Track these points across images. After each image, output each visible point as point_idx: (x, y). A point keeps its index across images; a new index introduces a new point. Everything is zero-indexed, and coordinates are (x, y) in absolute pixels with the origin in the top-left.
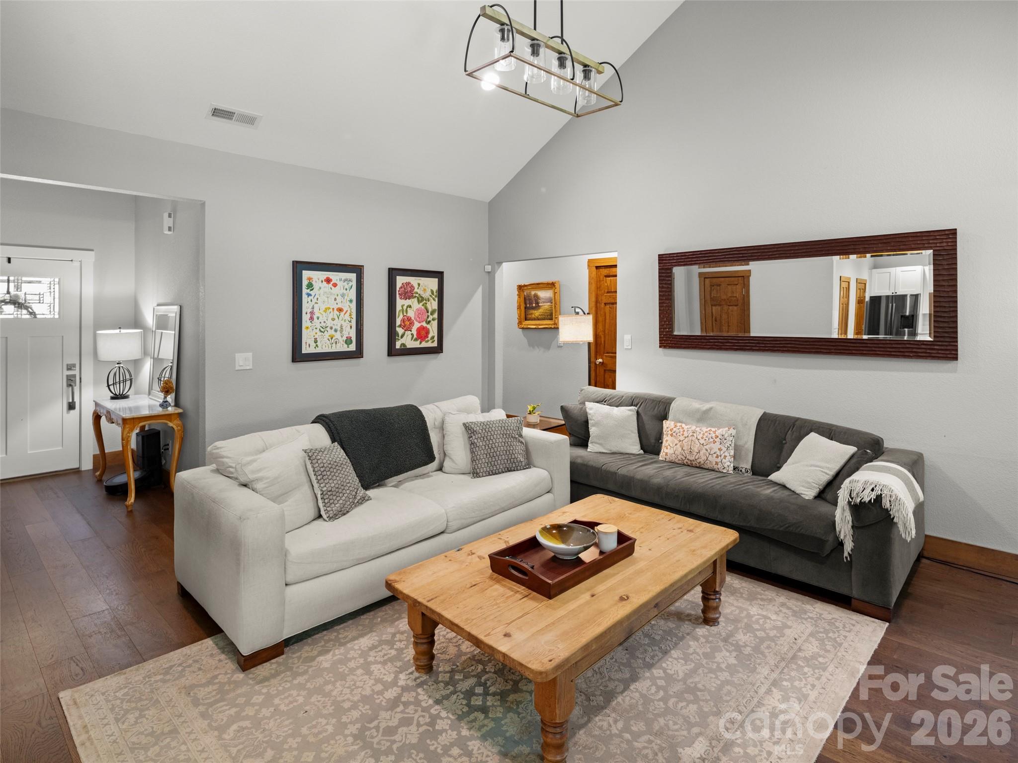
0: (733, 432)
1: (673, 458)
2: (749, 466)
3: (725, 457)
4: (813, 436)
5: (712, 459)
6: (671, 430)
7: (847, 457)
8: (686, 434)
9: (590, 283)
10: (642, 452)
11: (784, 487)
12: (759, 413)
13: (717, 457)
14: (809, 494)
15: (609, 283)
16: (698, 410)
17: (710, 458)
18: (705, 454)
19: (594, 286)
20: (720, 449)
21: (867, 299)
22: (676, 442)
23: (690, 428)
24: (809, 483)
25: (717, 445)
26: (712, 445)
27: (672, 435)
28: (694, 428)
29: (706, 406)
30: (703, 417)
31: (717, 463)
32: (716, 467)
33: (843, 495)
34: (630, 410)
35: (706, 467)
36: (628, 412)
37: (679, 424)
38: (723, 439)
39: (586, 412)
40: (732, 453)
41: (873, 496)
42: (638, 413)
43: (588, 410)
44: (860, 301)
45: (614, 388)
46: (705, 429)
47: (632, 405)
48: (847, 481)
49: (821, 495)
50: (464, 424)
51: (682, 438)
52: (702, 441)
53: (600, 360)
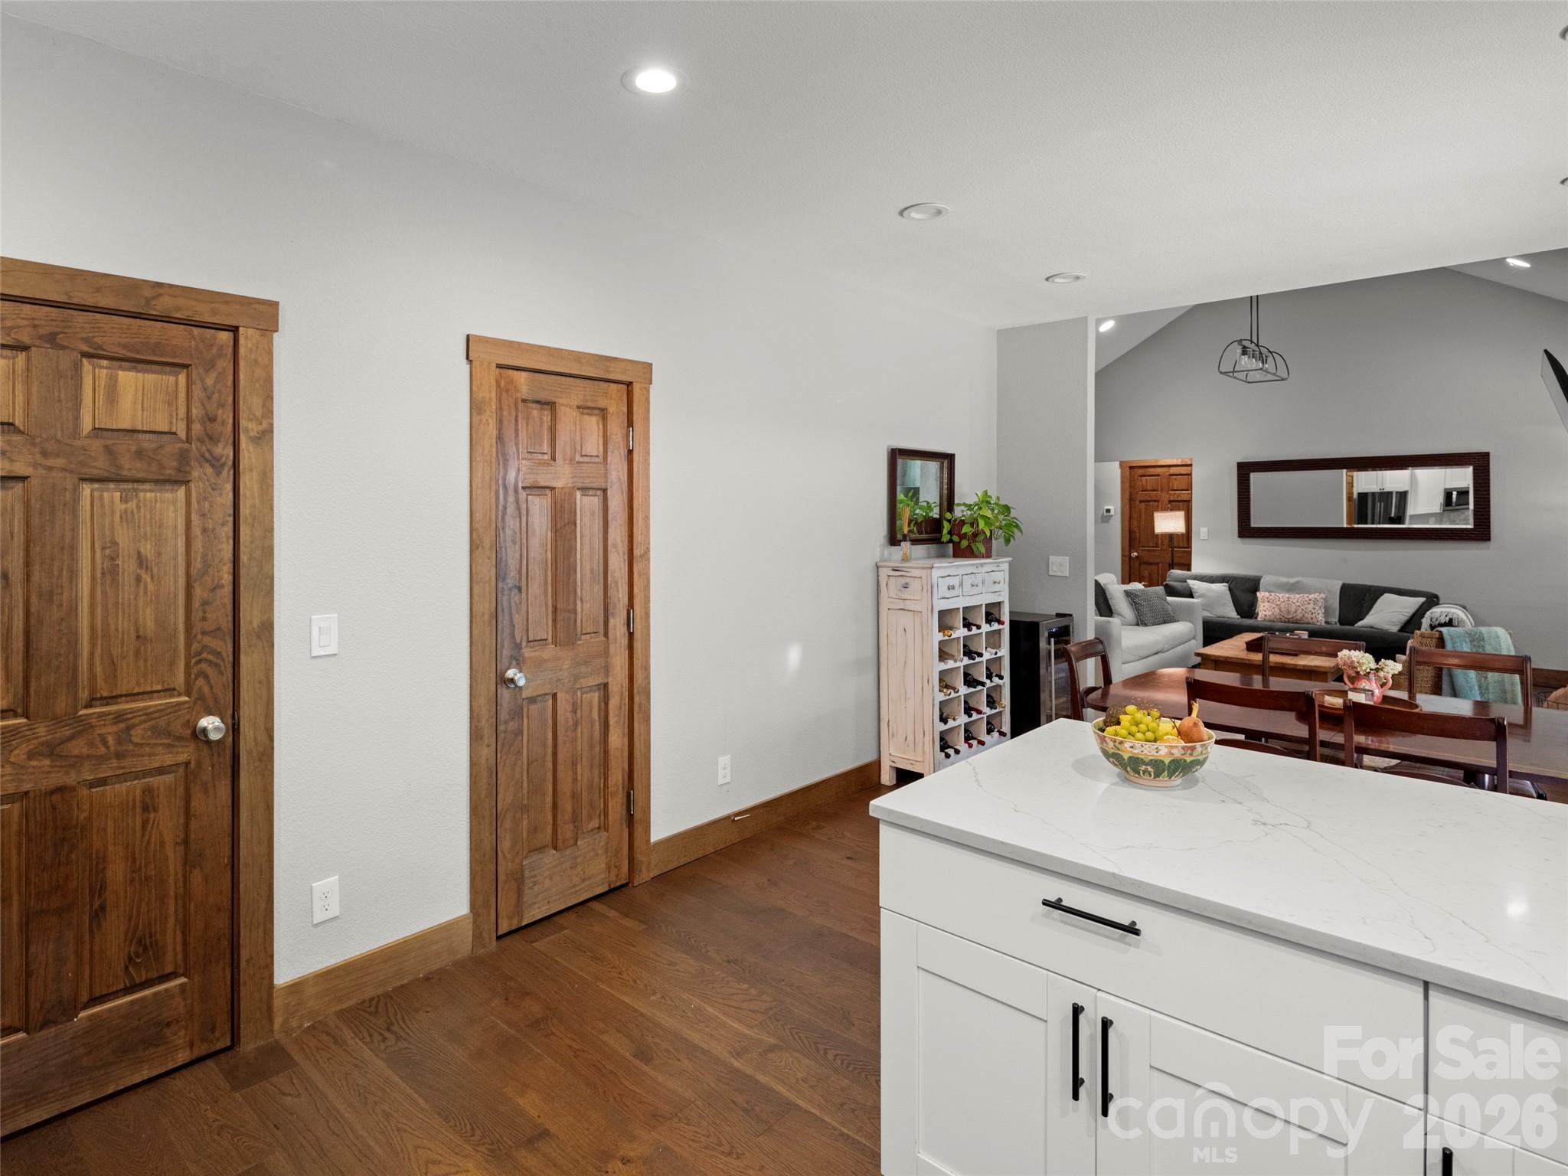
0: (1323, 595)
1: (1272, 617)
2: (1337, 620)
3: (1318, 614)
4: (1386, 595)
5: (1309, 616)
6: (1268, 598)
7: (1419, 604)
8: (1282, 600)
9: (1122, 482)
10: (1239, 617)
11: (1372, 627)
12: (1339, 584)
13: (1312, 614)
14: (1395, 629)
15: (1144, 482)
16: (1287, 583)
17: (1306, 615)
18: (1301, 613)
19: (1127, 485)
20: (1314, 609)
21: (1355, 496)
22: (1274, 606)
23: (1283, 596)
24: (1393, 622)
25: (1312, 606)
26: (1307, 606)
27: (1269, 602)
28: (1287, 595)
29: (1293, 580)
30: (1291, 588)
31: (1312, 618)
32: (1311, 621)
33: (1426, 622)
34: (1225, 586)
35: (1302, 622)
36: (1222, 587)
37: (1273, 594)
38: (1316, 601)
39: (1190, 588)
40: (1323, 611)
41: (1447, 619)
42: (1230, 589)
43: (1191, 586)
44: (1350, 498)
45: (1189, 569)
46: (1298, 596)
47: (1223, 582)
48: (1428, 613)
49: (1402, 629)
50: (1125, 591)
51: (1278, 603)
52: (1298, 604)
53: (1136, 554)
